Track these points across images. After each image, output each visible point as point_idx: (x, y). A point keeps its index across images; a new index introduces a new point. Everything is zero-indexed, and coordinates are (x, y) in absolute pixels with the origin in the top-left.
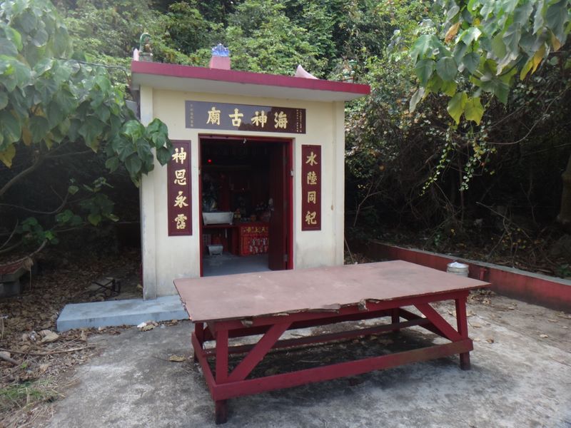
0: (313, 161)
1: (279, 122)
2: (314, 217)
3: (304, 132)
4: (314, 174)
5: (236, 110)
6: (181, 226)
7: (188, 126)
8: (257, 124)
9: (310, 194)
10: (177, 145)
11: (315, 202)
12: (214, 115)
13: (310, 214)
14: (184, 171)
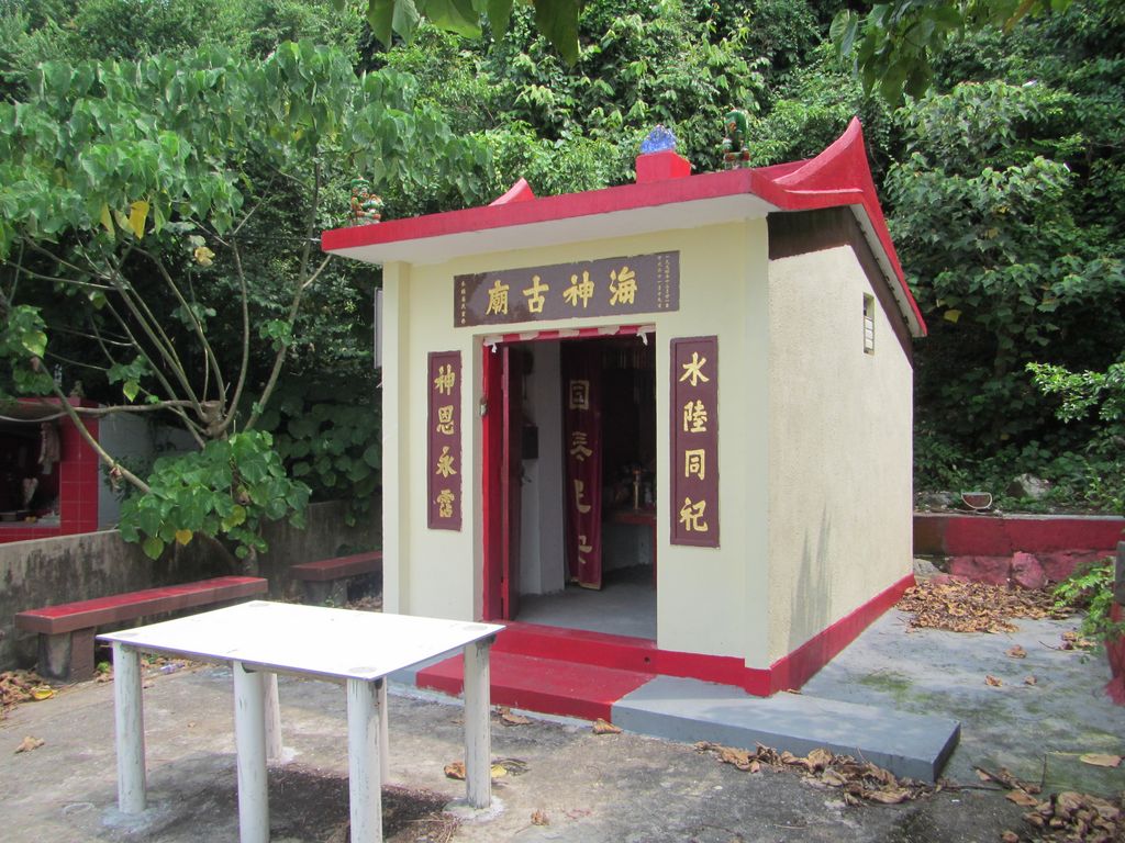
0: (697, 373)
1: (619, 292)
2: (701, 514)
3: (675, 307)
4: (700, 406)
5: (537, 279)
6: (446, 513)
7: (458, 324)
8: (575, 303)
9: (691, 457)
10: (442, 361)
11: (702, 476)
12: (498, 297)
13: (690, 506)
14: (451, 408)
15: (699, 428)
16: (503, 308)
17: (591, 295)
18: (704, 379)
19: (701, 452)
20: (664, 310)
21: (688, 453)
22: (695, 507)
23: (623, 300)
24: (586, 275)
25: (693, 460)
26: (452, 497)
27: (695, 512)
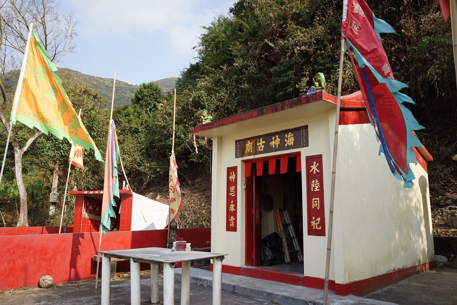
0: (315, 169)
1: (288, 142)
2: (319, 223)
3: (307, 145)
4: (317, 181)
5: (261, 140)
6: (232, 225)
7: (236, 157)
8: (274, 147)
10: (232, 170)
11: (318, 208)
12: (249, 146)
13: (314, 220)
14: (234, 187)
15: (317, 190)
16: (251, 150)
17: (279, 143)
18: (318, 171)
19: (318, 199)
20: (303, 147)
21: (313, 199)
23: (290, 144)
24: (277, 136)
25: (315, 202)
26: (234, 219)
27: (316, 222)
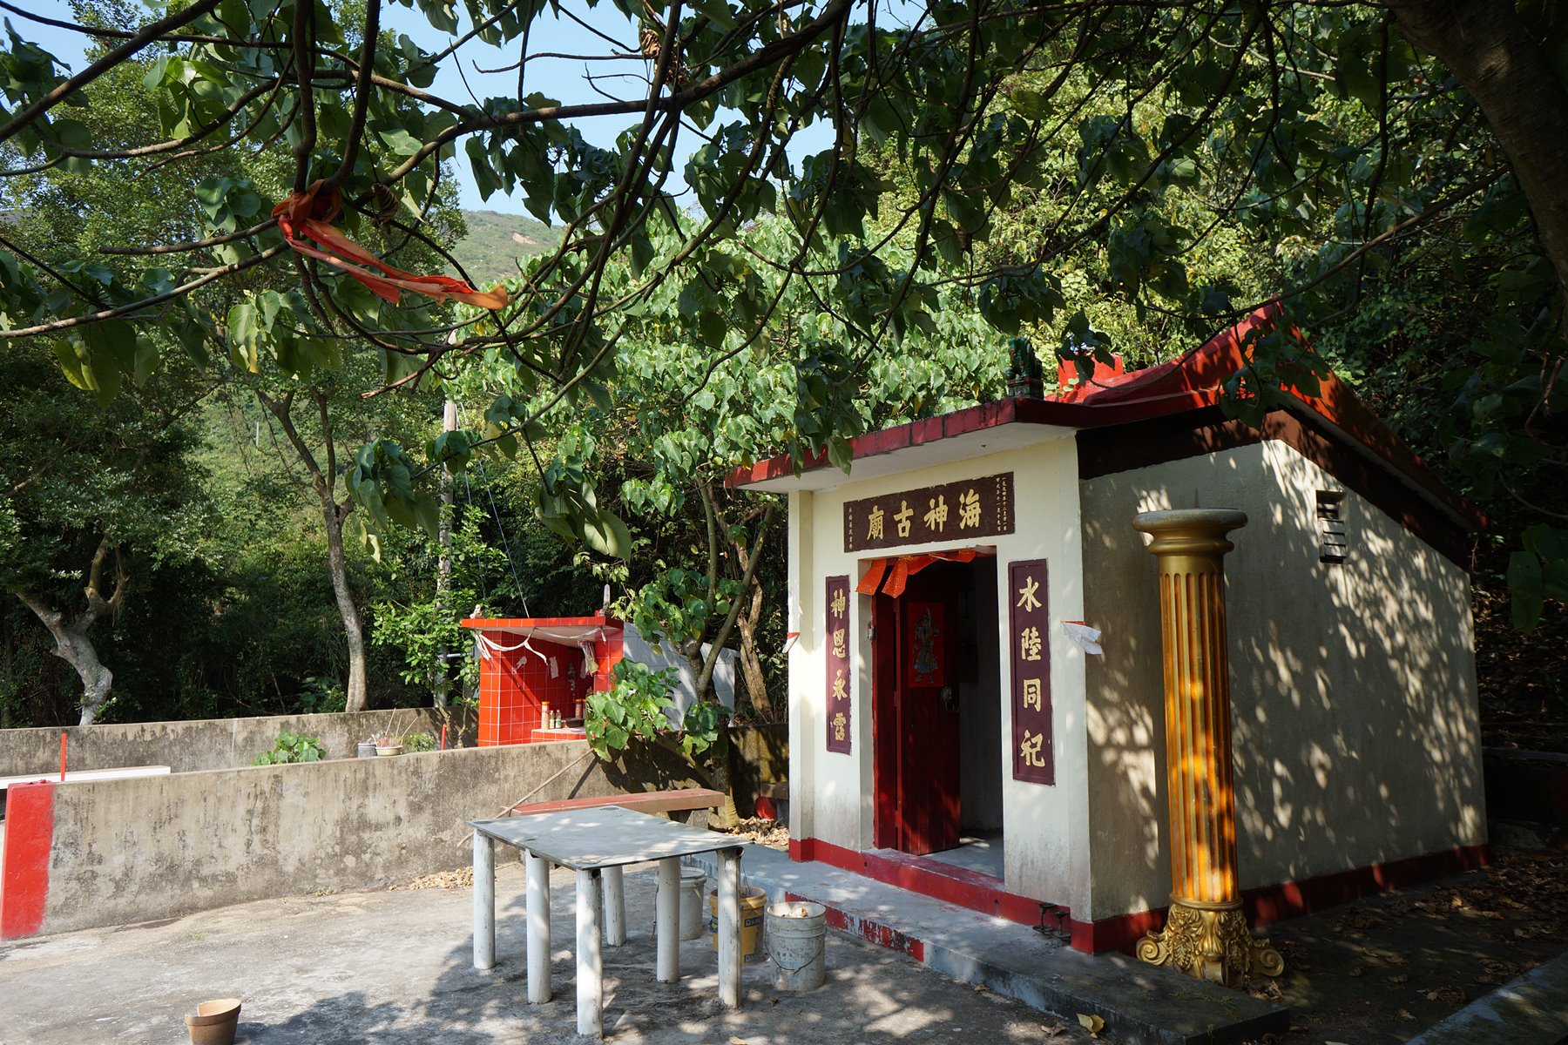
0: (1032, 599)
1: (967, 516)
2: (1038, 748)
3: (1011, 530)
4: (1035, 633)
5: (904, 504)
6: (839, 737)
7: (847, 550)
8: (933, 527)
9: (1029, 686)
10: (836, 585)
11: (1038, 707)
12: (876, 518)
13: (1029, 739)
14: (843, 631)
15: (1035, 657)
16: (879, 533)
17: (945, 519)
18: (1038, 605)
19: (1037, 682)
20: (1002, 533)
21: (1026, 683)
22: (1034, 740)
23: (970, 523)
24: (941, 499)
25: (1031, 690)
26: (844, 720)
27: (1033, 746)
